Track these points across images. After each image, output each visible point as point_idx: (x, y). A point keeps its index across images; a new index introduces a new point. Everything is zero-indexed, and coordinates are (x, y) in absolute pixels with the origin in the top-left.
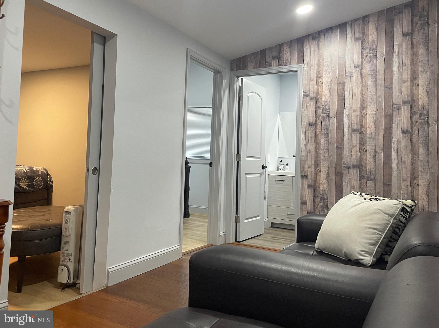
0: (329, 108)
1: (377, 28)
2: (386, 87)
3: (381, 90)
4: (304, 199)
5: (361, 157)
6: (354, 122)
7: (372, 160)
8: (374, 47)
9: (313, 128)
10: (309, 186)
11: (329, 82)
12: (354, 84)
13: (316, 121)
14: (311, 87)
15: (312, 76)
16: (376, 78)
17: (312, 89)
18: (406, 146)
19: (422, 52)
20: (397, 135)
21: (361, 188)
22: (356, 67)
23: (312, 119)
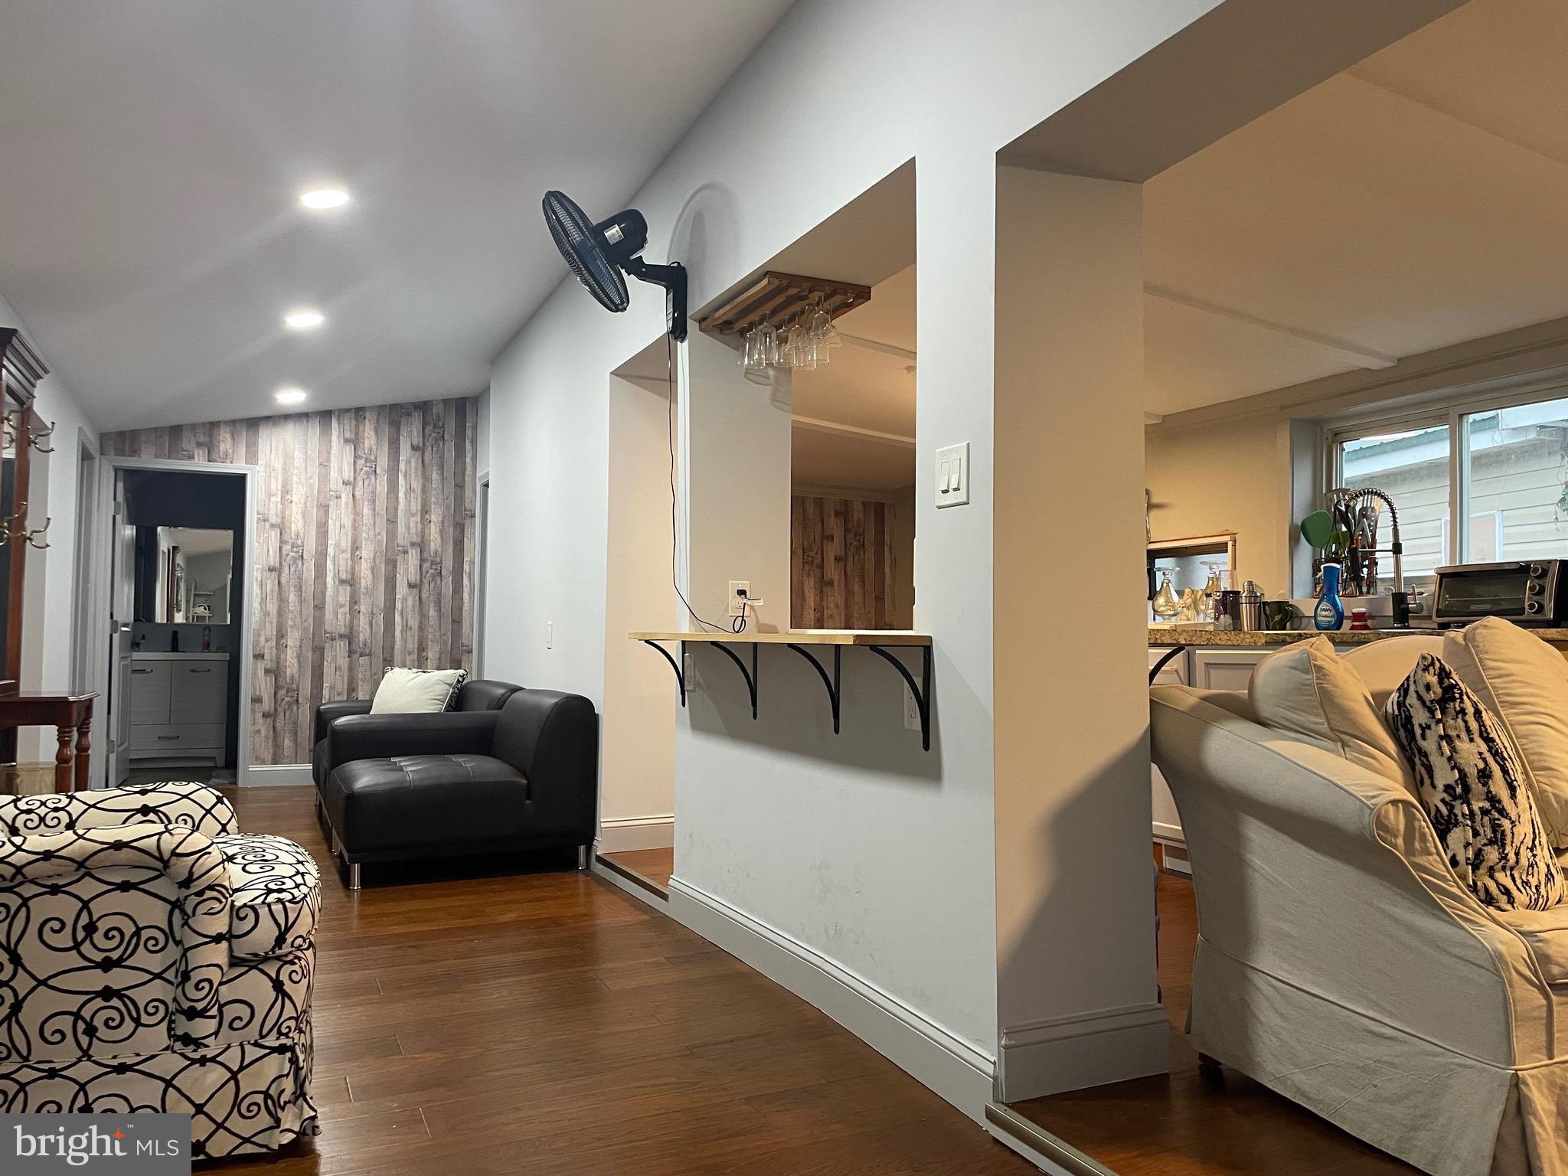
0: (303, 543)
1: (376, 430)
2: (388, 520)
3: (382, 524)
4: (258, 693)
5: (351, 622)
6: (343, 568)
7: (367, 627)
8: (372, 458)
9: (274, 575)
10: (267, 671)
11: (303, 502)
12: (343, 510)
13: (281, 564)
14: (271, 505)
15: (273, 487)
16: (374, 505)
17: (274, 510)
18: (413, 606)
19: (435, 476)
20: (402, 590)
21: (351, 669)
22: (345, 483)
23: (274, 560)
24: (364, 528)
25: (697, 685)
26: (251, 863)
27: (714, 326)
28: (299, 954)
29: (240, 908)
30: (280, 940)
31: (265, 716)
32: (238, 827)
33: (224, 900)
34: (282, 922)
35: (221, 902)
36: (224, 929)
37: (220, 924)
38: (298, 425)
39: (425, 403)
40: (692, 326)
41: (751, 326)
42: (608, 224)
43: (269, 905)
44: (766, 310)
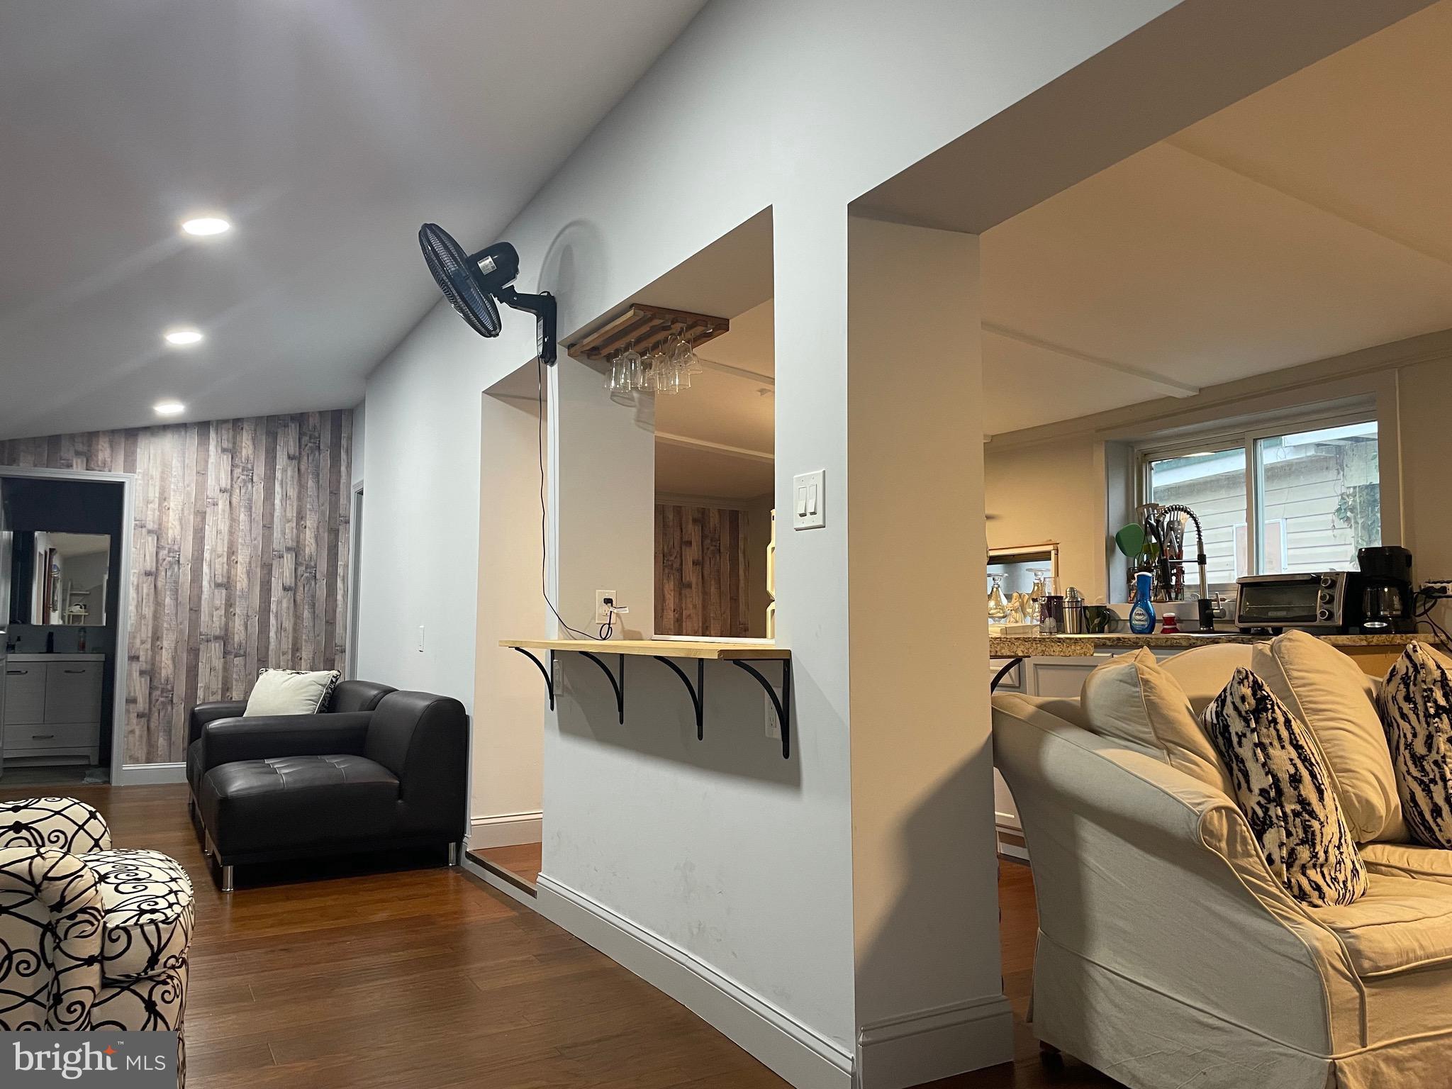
0: (180, 548)
1: (253, 440)
2: (264, 526)
3: (258, 530)
4: (132, 694)
5: (227, 624)
6: (219, 572)
7: (242, 628)
8: (250, 466)
9: (151, 579)
10: (142, 673)
11: (180, 509)
12: (220, 517)
13: (157, 569)
14: (149, 512)
15: (151, 495)
16: (251, 512)
17: (151, 517)
18: (288, 608)
19: (310, 483)
20: (277, 592)
21: (225, 669)
22: (222, 491)
23: (150, 565)
24: (240, 534)
25: (565, 689)
26: (124, 883)
27: (582, 352)
28: (172, 973)
29: (113, 930)
30: (153, 961)
31: (139, 716)
32: (111, 842)
33: (96, 923)
34: (155, 943)
35: (92, 924)
36: (96, 952)
37: (92, 947)
38: (176, 436)
39: (302, 414)
40: (561, 351)
41: (616, 354)
42: (482, 255)
43: (142, 926)
44: (632, 338)
